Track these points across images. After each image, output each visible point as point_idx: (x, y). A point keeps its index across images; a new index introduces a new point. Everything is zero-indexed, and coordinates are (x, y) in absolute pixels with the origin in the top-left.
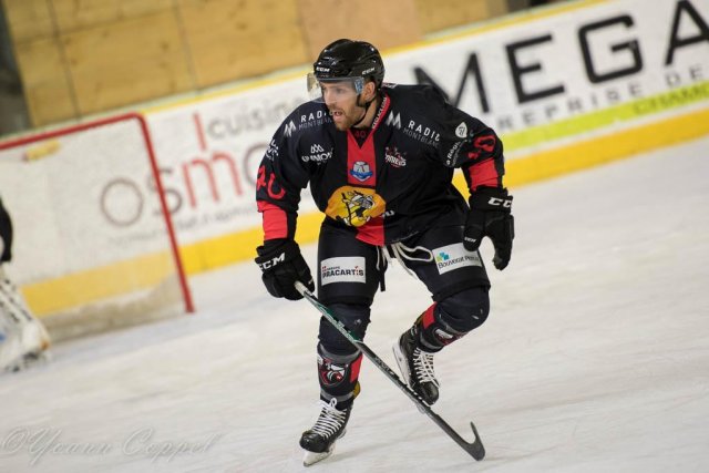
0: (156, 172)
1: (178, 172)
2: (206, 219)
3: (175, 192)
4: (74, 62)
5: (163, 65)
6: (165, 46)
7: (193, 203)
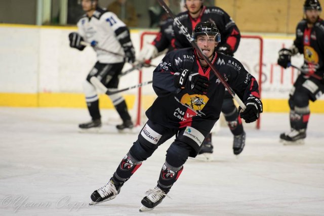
0: (261, 64)
1: (269, 67)
2: (275, 90)
3: (265, 75)
4: (239, 8)
5: (276, 19)
6: (279, 11)
7: (271, 82)
